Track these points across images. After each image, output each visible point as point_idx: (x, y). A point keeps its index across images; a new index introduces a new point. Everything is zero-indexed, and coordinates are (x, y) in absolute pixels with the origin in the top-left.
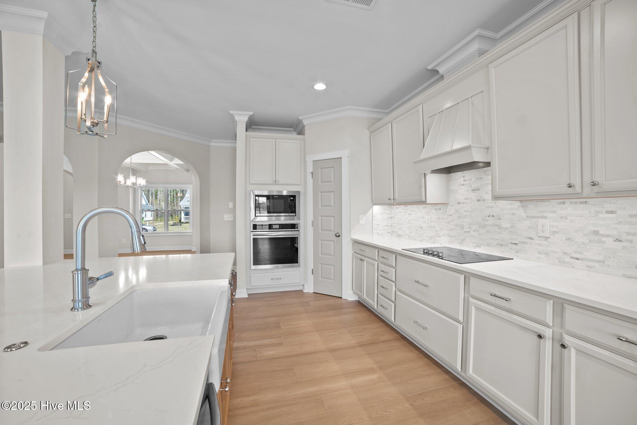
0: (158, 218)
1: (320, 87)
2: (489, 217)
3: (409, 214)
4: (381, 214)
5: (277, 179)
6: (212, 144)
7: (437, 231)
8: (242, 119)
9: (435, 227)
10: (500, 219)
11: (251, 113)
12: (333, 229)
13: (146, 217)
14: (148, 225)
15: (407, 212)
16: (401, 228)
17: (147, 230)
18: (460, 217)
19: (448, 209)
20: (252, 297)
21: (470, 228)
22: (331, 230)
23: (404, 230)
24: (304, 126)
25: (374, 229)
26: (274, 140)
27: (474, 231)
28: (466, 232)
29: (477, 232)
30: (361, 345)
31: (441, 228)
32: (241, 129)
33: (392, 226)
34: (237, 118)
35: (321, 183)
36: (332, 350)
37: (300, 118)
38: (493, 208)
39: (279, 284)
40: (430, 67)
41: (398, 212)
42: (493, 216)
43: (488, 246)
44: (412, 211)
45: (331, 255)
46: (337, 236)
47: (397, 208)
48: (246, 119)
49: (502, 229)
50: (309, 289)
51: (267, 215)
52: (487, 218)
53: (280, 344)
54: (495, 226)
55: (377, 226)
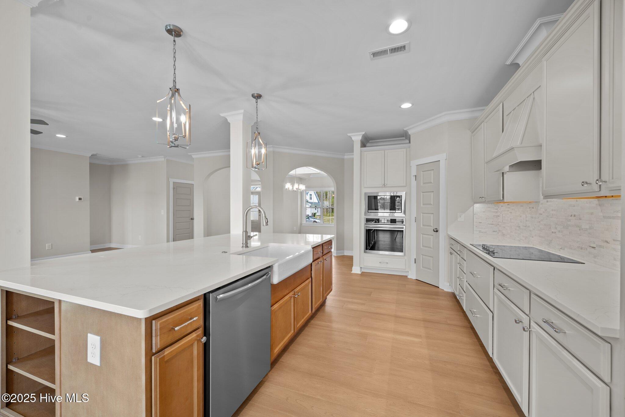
0: (327, 213)
1: (406, 106)
2: (571, 216)
3: (510, 213)
4: (484, 212)
5: (386, 183)
6: (346, 157)
7: (530, 231)
8: (357, 138)
9: (529, 227)
10: (580, 219)
11: (364, 133)
12: (432, 225)
13: (318, 212)
14: (318, 218)
15: (509, 210)
16: (504, 227)
17: (317, 222)
18: (548, 216)
19: (539, 208)
20: (363, 274)
21: (556, 228)
22: (431, 226)
23: (507, 229)
24: (410, 135)
25: (474, 227)
26: (383, 152)
27: (559, 231)
28: (553, 232)
29: (562, 232)
30: (425, 321)
31: (534, 228)
32: (357, 146)
33: (498, 224)
34: (353, 138)
35: (423, 184)
36: (396, 317)
37: (405, 129)
38: (574, 206)
39: (386, 268)
40: (508, 62)
41: (503, 211)
42: (575, 216)
43: (570, 249)
44: (513, 209)
45: (430, 248)
46: (434, 231)
47: (502, 206)
48: (360, 138)
49: (582, 230)
50: (412, 276)
51: (389, 211)
52: (570, 218)
53: (363, 304)
54: (577, 227)
55: (480, 224)
